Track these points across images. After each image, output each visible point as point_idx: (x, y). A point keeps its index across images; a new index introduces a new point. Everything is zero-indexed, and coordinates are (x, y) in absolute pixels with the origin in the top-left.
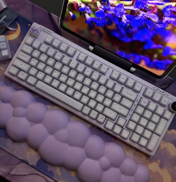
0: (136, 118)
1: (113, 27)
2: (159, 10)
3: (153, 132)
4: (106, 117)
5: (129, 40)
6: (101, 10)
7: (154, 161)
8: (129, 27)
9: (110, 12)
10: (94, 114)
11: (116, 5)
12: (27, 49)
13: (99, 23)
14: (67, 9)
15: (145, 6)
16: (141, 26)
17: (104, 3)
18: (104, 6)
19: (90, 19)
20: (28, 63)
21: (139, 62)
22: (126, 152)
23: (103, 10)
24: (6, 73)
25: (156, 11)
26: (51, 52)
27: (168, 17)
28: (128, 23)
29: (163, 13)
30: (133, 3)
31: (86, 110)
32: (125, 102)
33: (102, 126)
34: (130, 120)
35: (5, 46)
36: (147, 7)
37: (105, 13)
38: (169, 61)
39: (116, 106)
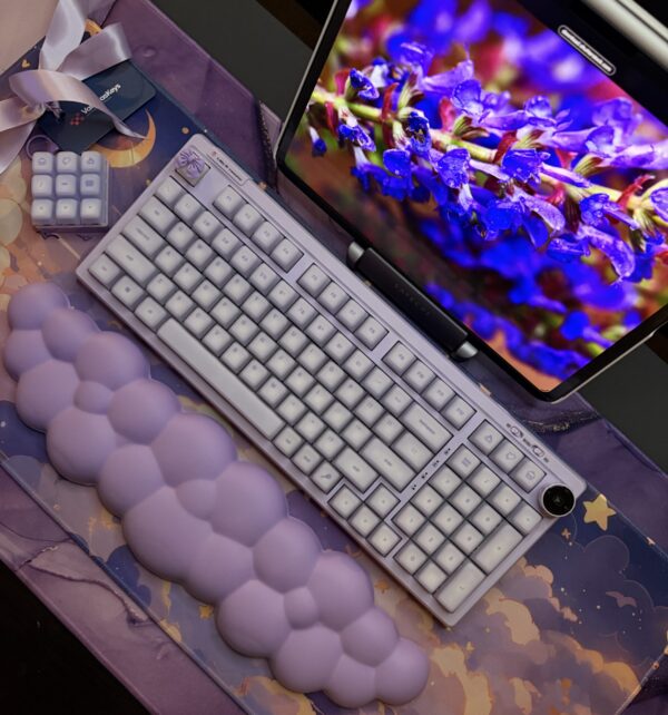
0: (428, 501)
1: (428, 208)
2: (569, 199)
3: (469, 557)
4: (343, 476)
5: (468, 261)
6: (403, 149)
7: (455, 645)
8: (474, 223)
9: (427, 165)
10: (307, 458)
11: (449, 149)
12: (157, 213)
13: (391, 185)
14: (305, 119)
15: (531, 175)
16: (510, 229)
17: (413, 133)
18: (412, 140)
19: (366, 166)
20: (151, 258)
21: (490, 335)
22: (377, 592)
23: (408, 153)
24: (81, 272)
25: (560, 198)
26: (225, 241)
27: (591, 228)
28: (476, 211)
29: (579, 213)
30: (497, 157)
31: (288, 442)
32: (409, 447)
33: (323, 500)
34: (410, 502)
35: (94, 189)
36: (537, 181)
37: (412, 163)
38: (577, 356)
39: (377, 452)
